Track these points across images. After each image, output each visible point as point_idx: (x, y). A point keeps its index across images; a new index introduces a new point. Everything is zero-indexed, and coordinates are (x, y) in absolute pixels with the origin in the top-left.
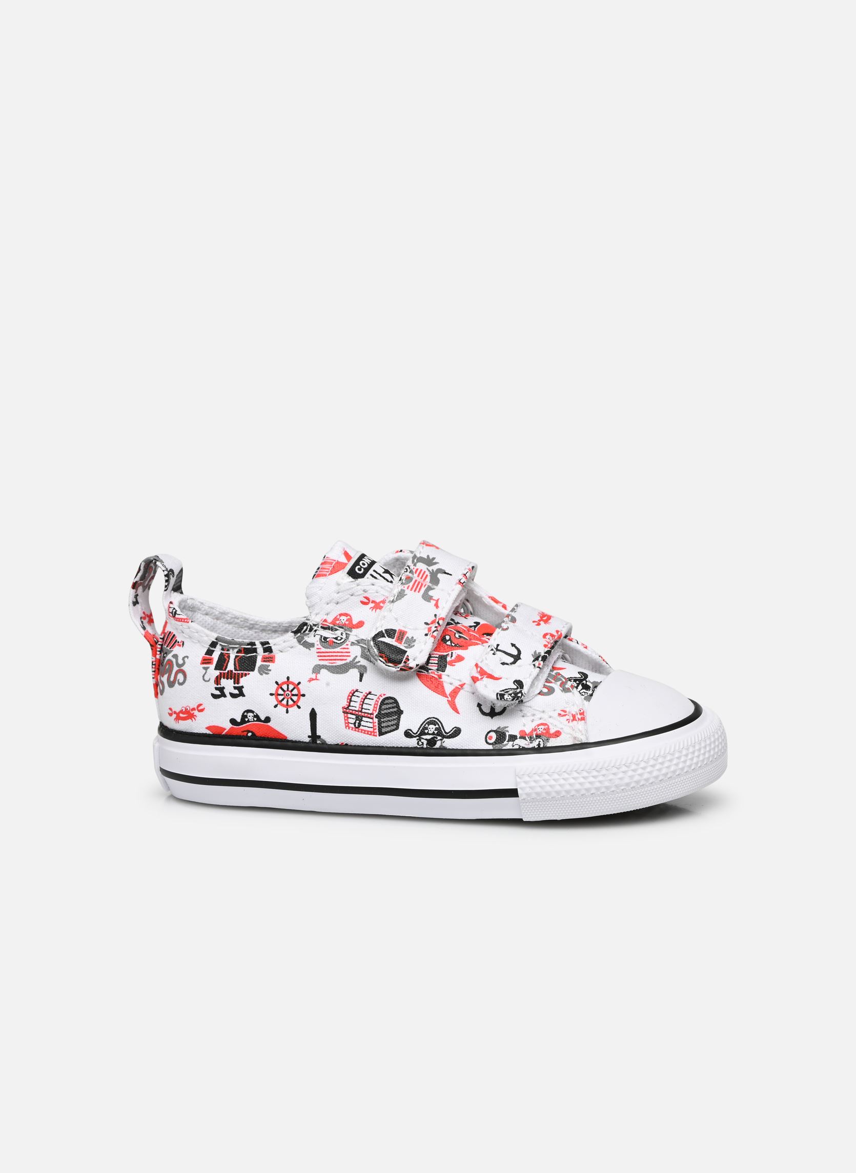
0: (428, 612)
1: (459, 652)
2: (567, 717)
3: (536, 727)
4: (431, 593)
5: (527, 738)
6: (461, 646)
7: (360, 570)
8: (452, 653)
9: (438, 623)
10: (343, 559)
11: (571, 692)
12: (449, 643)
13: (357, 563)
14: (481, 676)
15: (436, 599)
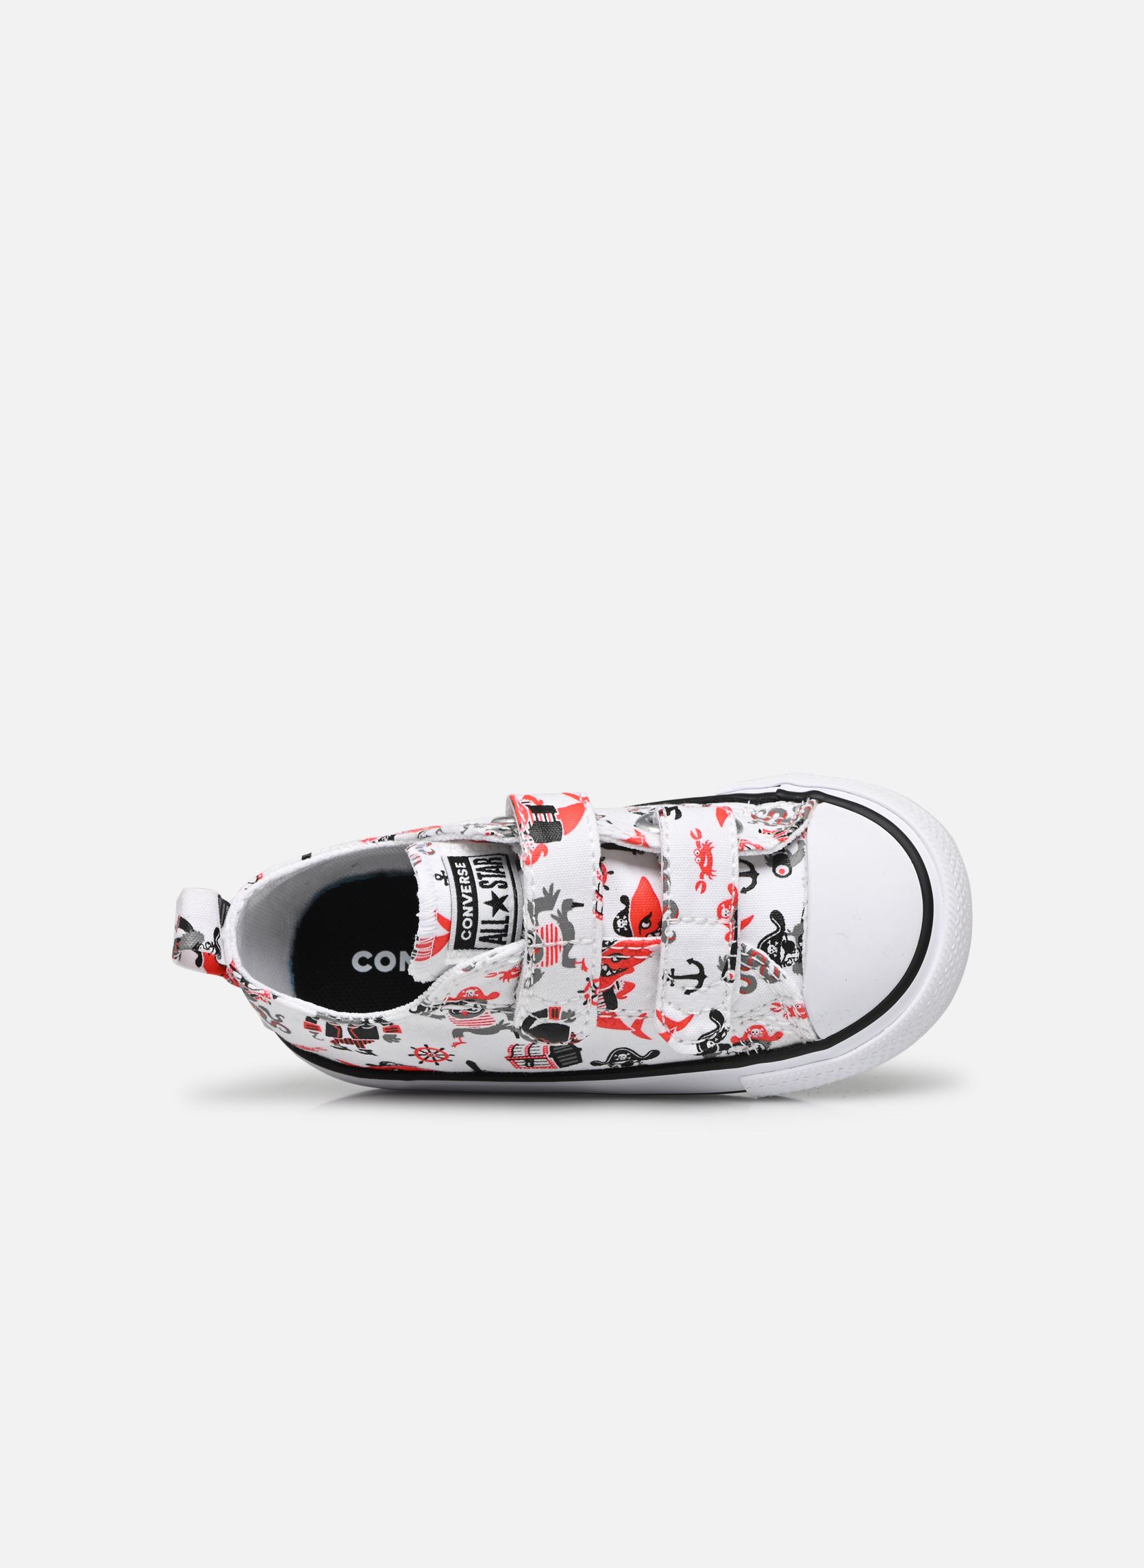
0: (577, 978)
1: (625, 978)
2: (782, 1013)
3: (749, 1030)
4: (572, 955)
5: (742, 1043)
6: (625, 970)
7: (466, 935)
8: (617, 983)
9: (594, 985)
10: (442, 932)
11: (776, 981)
12: (609, 973)
13: (460, 929)
14: (670, 1028)
15: (581, 960)
